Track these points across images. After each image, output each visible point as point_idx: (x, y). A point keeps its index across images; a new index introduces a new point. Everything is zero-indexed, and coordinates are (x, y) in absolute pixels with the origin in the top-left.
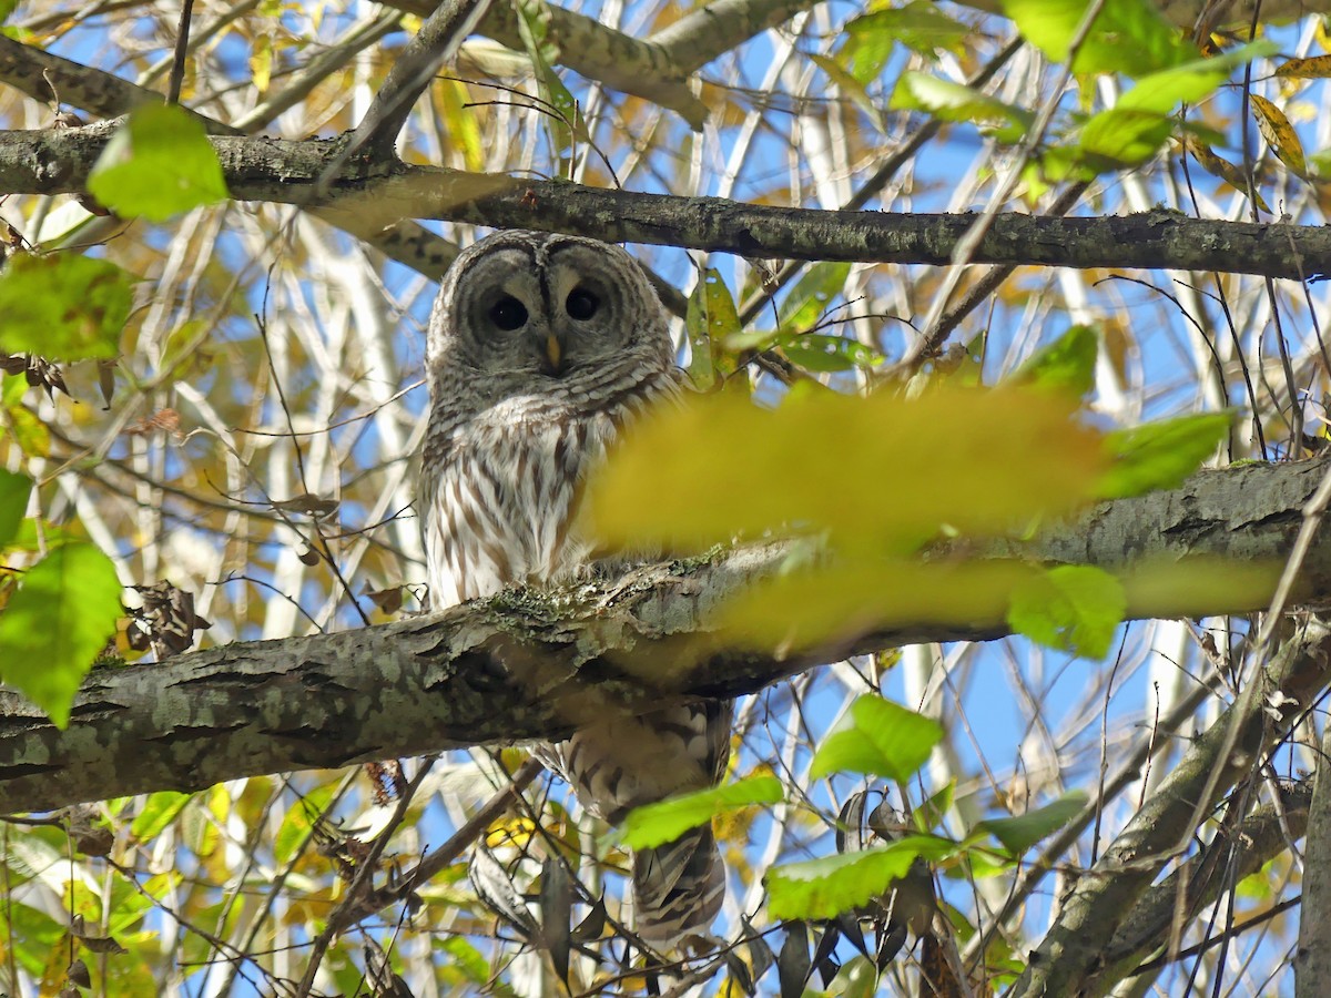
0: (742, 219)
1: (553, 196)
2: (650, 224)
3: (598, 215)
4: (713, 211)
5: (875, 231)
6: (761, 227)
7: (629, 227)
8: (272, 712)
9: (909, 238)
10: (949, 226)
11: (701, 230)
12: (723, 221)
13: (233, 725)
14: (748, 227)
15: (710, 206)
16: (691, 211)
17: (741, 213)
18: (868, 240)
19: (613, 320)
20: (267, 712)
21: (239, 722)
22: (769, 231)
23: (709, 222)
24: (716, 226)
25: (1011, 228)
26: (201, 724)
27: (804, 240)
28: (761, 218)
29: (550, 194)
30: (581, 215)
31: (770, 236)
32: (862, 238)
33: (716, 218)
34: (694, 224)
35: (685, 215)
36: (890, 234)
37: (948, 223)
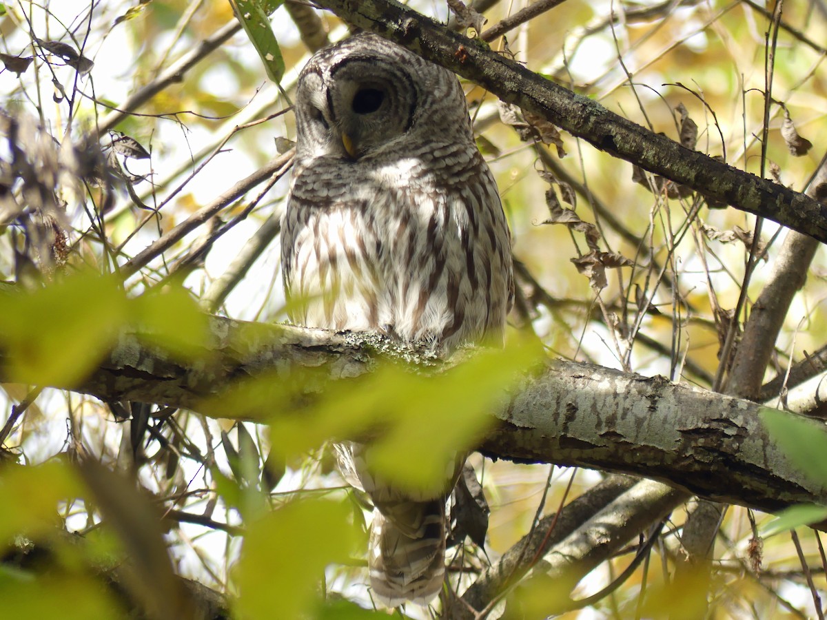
0: (610, 126)
1: (477, 57)
2: (542, 104)
3: (506, 83)
4: (591, 113)
5: (704, 172)
6: (623, 138)
7: (526, 99)
8: (195, 376)
9: (728, 186)
10: (758, 190)
11: (578, 123)
12: (596, 123)
13: (165, 376)
14: (614, 134)
15: (590, 109)
16: (575, 107)
17: (610, 122)
18: (696, 177)
19: (393, 107)
20: (191, 376)
21: (170, 376)
22: (627, 143)
23: (587, 120)
24: (590, 124)
25: (802, 208)
26: (144, 370)
27: (651, 158)
28: (624, 131)
29: (476, 55)
30: (494, 78)
31: (627, 146)
32: (693, 174)
33: (593, 119)
34: (575, 117)
35: (570, 107)
36: (714, 178)
37: (758, 187)
